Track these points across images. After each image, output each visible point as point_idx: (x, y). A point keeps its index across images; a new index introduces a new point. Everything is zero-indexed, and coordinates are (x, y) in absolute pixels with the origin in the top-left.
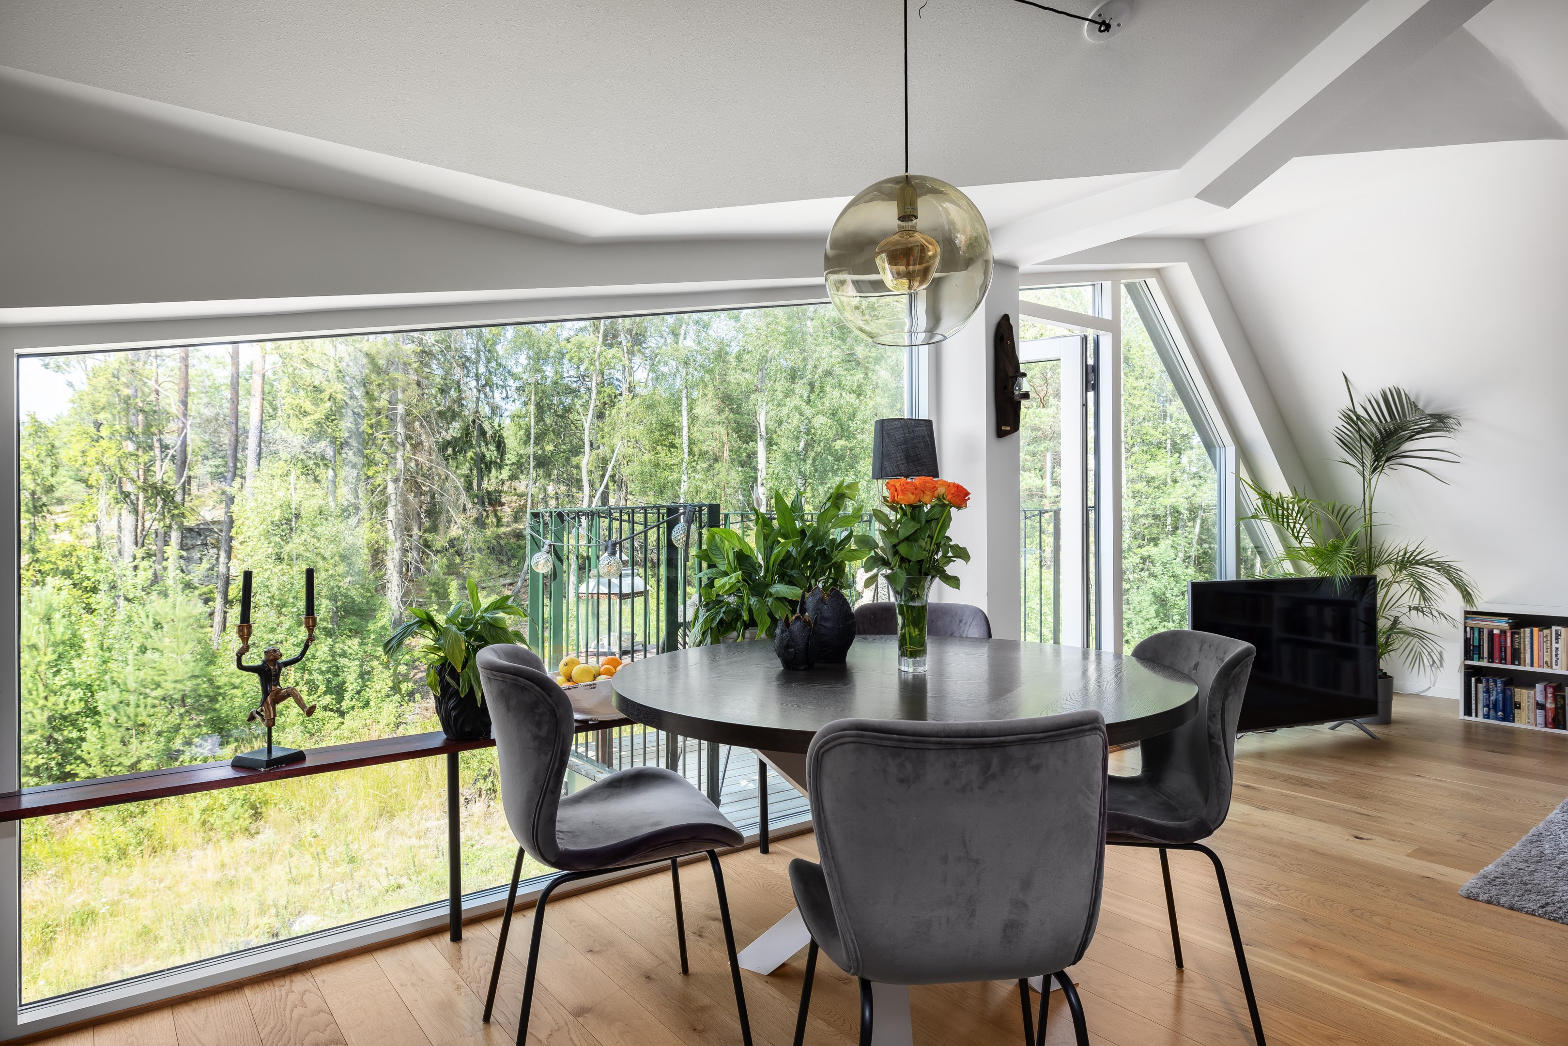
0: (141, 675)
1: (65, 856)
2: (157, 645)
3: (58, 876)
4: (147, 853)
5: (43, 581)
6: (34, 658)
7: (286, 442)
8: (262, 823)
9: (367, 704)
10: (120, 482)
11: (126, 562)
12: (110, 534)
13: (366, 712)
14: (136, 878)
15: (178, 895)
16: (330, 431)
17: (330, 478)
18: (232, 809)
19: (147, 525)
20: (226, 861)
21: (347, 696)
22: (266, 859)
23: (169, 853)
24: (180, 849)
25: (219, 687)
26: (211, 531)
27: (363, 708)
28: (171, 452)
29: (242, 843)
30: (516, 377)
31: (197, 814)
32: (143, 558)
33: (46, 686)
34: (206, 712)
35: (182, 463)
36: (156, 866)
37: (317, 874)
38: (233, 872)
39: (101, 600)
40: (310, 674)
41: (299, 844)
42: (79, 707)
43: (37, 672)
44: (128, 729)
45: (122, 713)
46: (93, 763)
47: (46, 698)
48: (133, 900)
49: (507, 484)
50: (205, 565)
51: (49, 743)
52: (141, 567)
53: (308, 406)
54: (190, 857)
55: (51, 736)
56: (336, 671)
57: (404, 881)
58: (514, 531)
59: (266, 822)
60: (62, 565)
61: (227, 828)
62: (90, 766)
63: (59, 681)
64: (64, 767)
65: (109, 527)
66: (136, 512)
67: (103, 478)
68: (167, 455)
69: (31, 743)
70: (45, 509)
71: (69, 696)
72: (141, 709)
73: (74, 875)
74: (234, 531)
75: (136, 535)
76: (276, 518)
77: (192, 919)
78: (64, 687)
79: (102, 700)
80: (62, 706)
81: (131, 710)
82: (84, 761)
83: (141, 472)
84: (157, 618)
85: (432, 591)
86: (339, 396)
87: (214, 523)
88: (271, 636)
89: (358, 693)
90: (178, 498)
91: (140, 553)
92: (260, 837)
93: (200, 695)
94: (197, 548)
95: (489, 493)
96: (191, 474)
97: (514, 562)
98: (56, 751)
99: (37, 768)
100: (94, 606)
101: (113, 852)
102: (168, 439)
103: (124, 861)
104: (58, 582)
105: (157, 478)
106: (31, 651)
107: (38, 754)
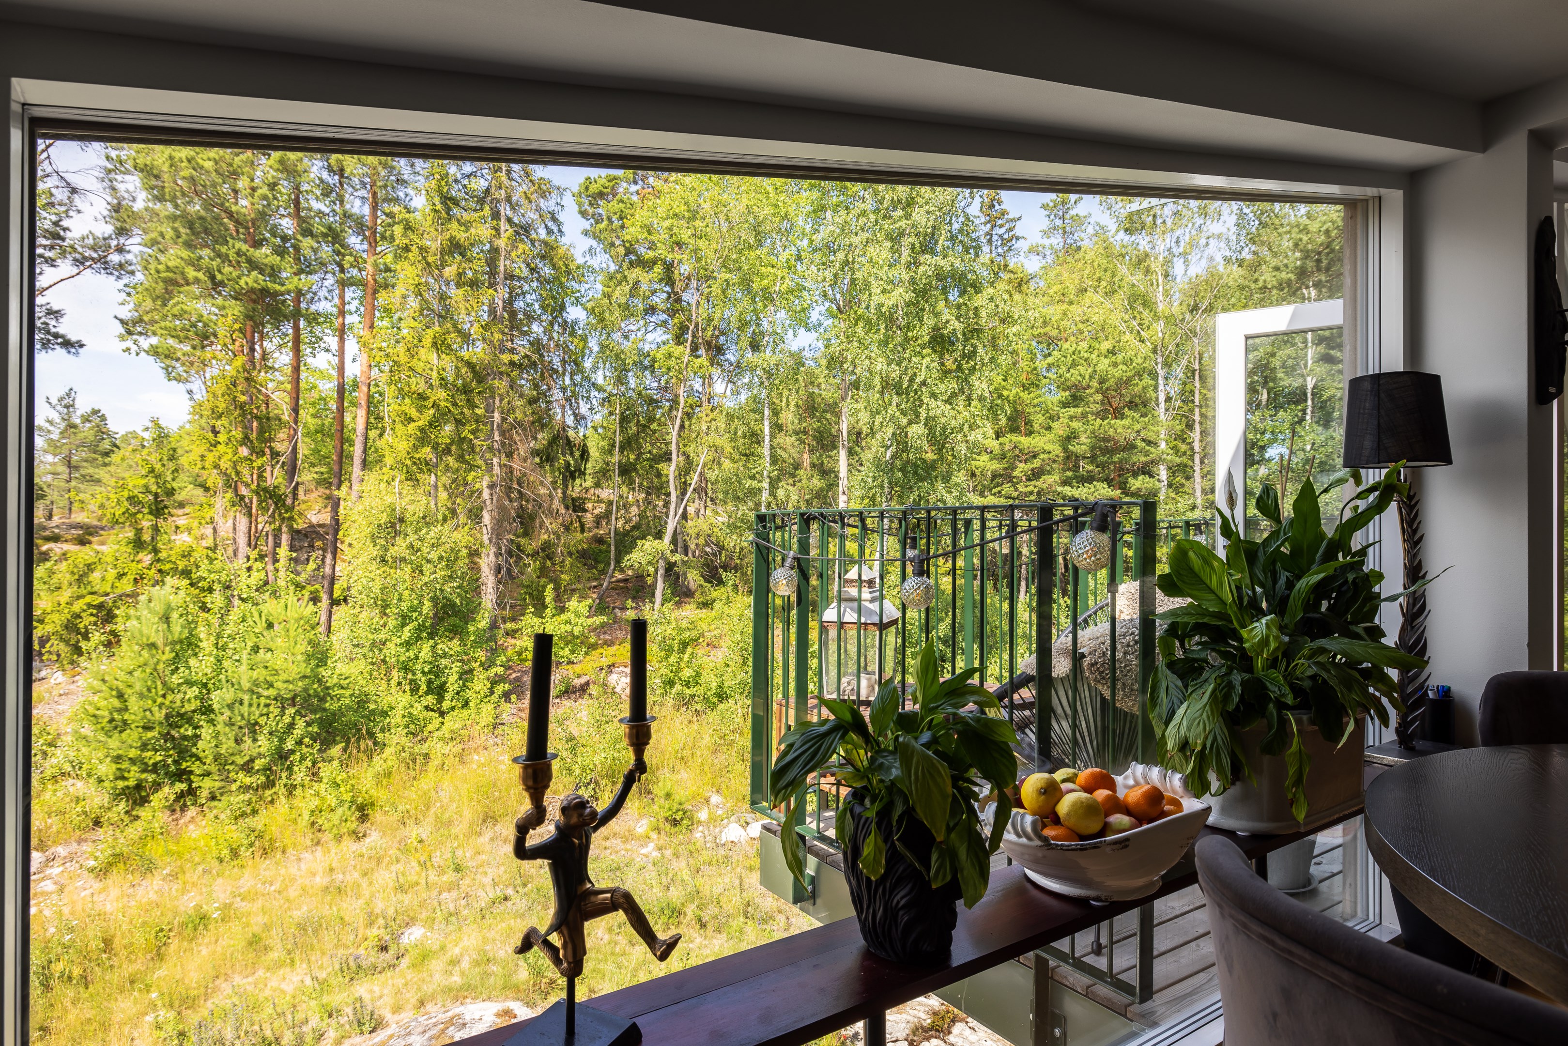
0: (255, 675)
1: (180, 855)
2: (271, 645)
3: (174, 876)
4: (257, 855)
5: (162, 581)
6: (153, 656)
7: (392, 447)
8: (369, 824)
9: (466, 704)
10: (236, 486)
11: (240, 563)
12: (226, 536)
13: (465, 712)
14: (247, 881)
15: (288, 900)
16: (433, 436)
17: (432, 483)
18: (340, 811)
19: (260, 527)
20: (334, 865)
21: (448, 696)
22: (373, 864)
23: (279, 855)
24: (290, 851)
25: (328, 688)
26: (317, 533)
27: (463, 707)
28: (282, 459)
29: (349, 846)
30: (600, 389)
31: (306, 816)
32: (256, 560)
33: (164, 684)
34: (314, 712)
35: (292, 470)
36: (267, 869)
37: (423, 882)
38: (341, 876)
39: (216, 600)
40: (414, 674)
41: (405, 849)
42: (195, 705)
43: (155, 670)
44: (241, 727)
45: (236, 712)
46: (208, 761)
47: (164, 696)
48: (244, 904)
49: (592, 491)
50: (312, 566)
51: (166, 741)
52: (255, 567)
53: (414, 413)
54: (299, 860)
55: (168, 733)
56: (437, 671)
57: (510, 891)
58: (595, 536)
59: (372, 824)
60: (181, 565)
61: (335, 831)
62: (204, 764)
63: (175, 680)
64: (180, 764)
65: (225, 528)
66: (250, 515)
67: (220, 482)
68: (278, 462)
69: (149, 740)
70: (166, 511)
71: (185, 693)
72: (253, 709)
73: (188, 875)
74: (341, 533)
75: (250, 537)
76: (382, 522)
77: (302, 927)
78: (179, 685)
79: (216, 698)
80: (178, 703)
81: (245, 709)
82: (199, 759)
83: (255, 477)
84: (270, 618)
85: (526, 593)
86: (442, 404)
87: (320, 526)
88: (375, 636)
89: (458, 693)
90: (289, 501)
91: (254, 554)
92: (367, 840)
93: (309, 695)
94: (304, 550)
95: (573, 499)
96: (300, 480)
97: (601, 566)
98: (173, 748)
99: (155, 765)
100: (209, 606)
101: (226, 852)
102: (279, 447)
103: (236, 862)
104: (177, 581)
105: (269, 482)
106: (150, 649)
107: (156, 751)
